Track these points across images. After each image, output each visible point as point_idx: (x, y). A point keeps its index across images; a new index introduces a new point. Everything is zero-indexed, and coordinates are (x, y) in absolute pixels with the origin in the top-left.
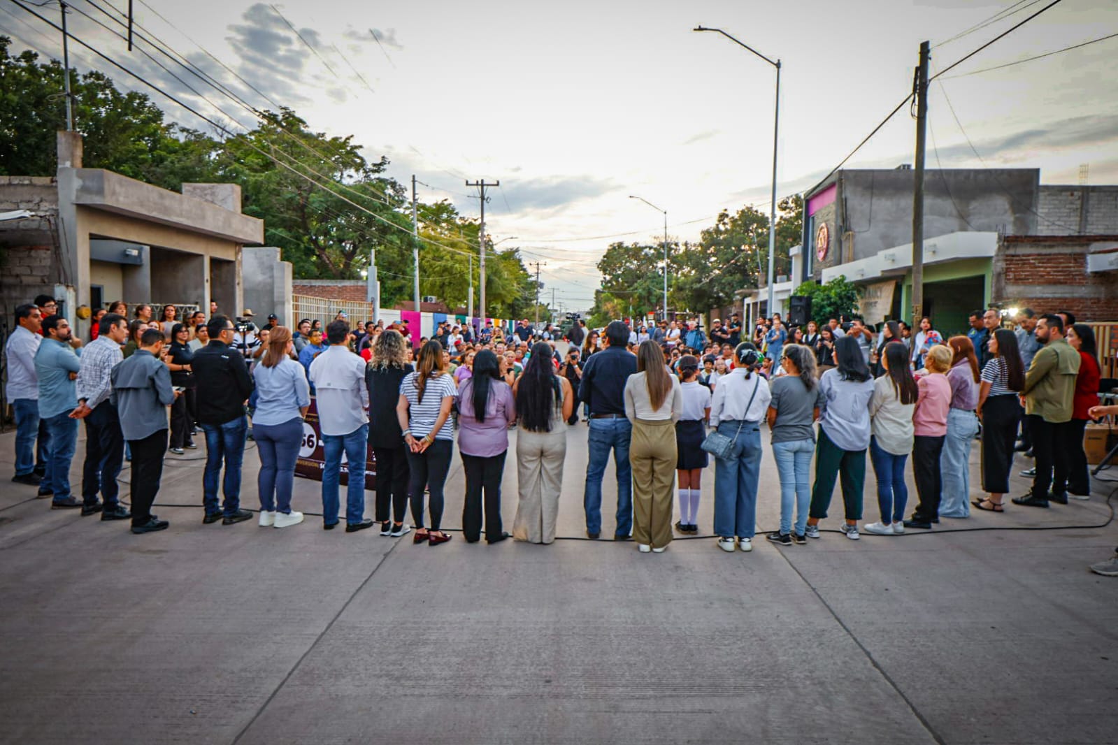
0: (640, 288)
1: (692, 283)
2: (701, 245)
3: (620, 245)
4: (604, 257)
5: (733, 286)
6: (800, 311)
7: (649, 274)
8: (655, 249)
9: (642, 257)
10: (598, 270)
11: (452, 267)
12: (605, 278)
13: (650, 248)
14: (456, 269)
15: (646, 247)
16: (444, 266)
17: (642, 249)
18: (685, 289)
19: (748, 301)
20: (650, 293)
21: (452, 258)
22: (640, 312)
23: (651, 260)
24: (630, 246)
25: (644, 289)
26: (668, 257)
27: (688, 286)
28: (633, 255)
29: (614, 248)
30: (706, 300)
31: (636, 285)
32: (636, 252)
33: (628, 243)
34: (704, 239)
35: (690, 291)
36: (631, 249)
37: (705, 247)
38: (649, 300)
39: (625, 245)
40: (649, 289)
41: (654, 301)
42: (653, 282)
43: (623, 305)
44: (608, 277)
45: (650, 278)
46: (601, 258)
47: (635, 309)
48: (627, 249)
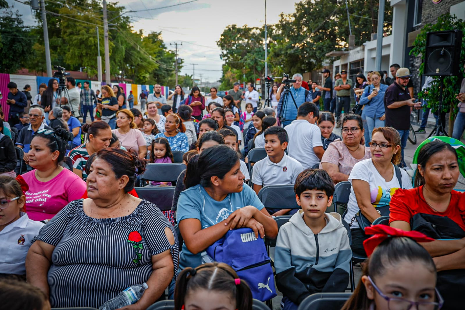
0: (249, 59)
1: (287, 49)
2: (295, 15)
3: (234, 27)
4: (222, 35)
5: (323, 51)
6: (445, 55)
7: (255, 48)
8: (261, 30)
9: (250, 35)
10: (217, 46)
11: (87, 39)
12: (223, 53)
13: (257, 28)
14: (91, 41)
15: (254, 28)
16: (81, 39)
17: (250, 29)
18: (281, 55)
19: (337, 63)
20: (256, 62)
21: (87, 32)
22: (251, 79)
23: (257, 39)
24: (242, 28)
25: (252, 60)
26: (271, 36)
27: (283, 52)
28: (244, 34)
29: (229, 29)
30: (299, 65)
31: (246, 57)
32: (245, 32)
33: (240, 26)
34: (298, 10)
35: (285, 56)
36: (242, 29)
37: (298, 19)
38: (256, 69)
39: (237, 27)
40: (256, 60)
41: (259, 69)
42: (258, 55)
43: (238, 74)
44: (225, 52)
45: (256, 52)
46: (220, 37)
47: (247, 77)
48: (239, 30)
